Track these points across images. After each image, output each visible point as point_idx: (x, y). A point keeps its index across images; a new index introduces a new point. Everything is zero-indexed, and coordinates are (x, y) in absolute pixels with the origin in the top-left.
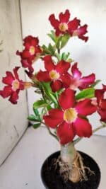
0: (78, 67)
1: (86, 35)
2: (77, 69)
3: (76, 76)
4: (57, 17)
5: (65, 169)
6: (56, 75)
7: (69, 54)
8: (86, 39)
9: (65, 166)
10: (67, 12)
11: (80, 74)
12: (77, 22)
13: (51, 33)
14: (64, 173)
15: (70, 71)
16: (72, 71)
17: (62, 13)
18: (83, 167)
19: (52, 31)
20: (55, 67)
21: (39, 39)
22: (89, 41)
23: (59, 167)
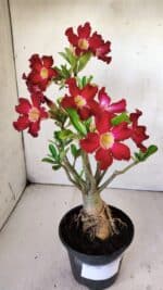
0: (106, 91)
1: (109, 55)
2: (106, 94)
3: (103, 103)
4: (75, 32)
5: (90, 225)
6: (82, 102)
7: (91, 77)
8: (108, 60)
9: (90, 221)
10: (87, 25)
11: (109, 99)
12: (97, 37)
13: (64, 52)
14: (90, 228)
15: (96, 99)
16: (99, 98)
17: (80, 27)
18: (112, 220)
19: (67, 49)
20: (80, 93)
21: (54, 58)
22: (111, 63)
23: (81, 223)
